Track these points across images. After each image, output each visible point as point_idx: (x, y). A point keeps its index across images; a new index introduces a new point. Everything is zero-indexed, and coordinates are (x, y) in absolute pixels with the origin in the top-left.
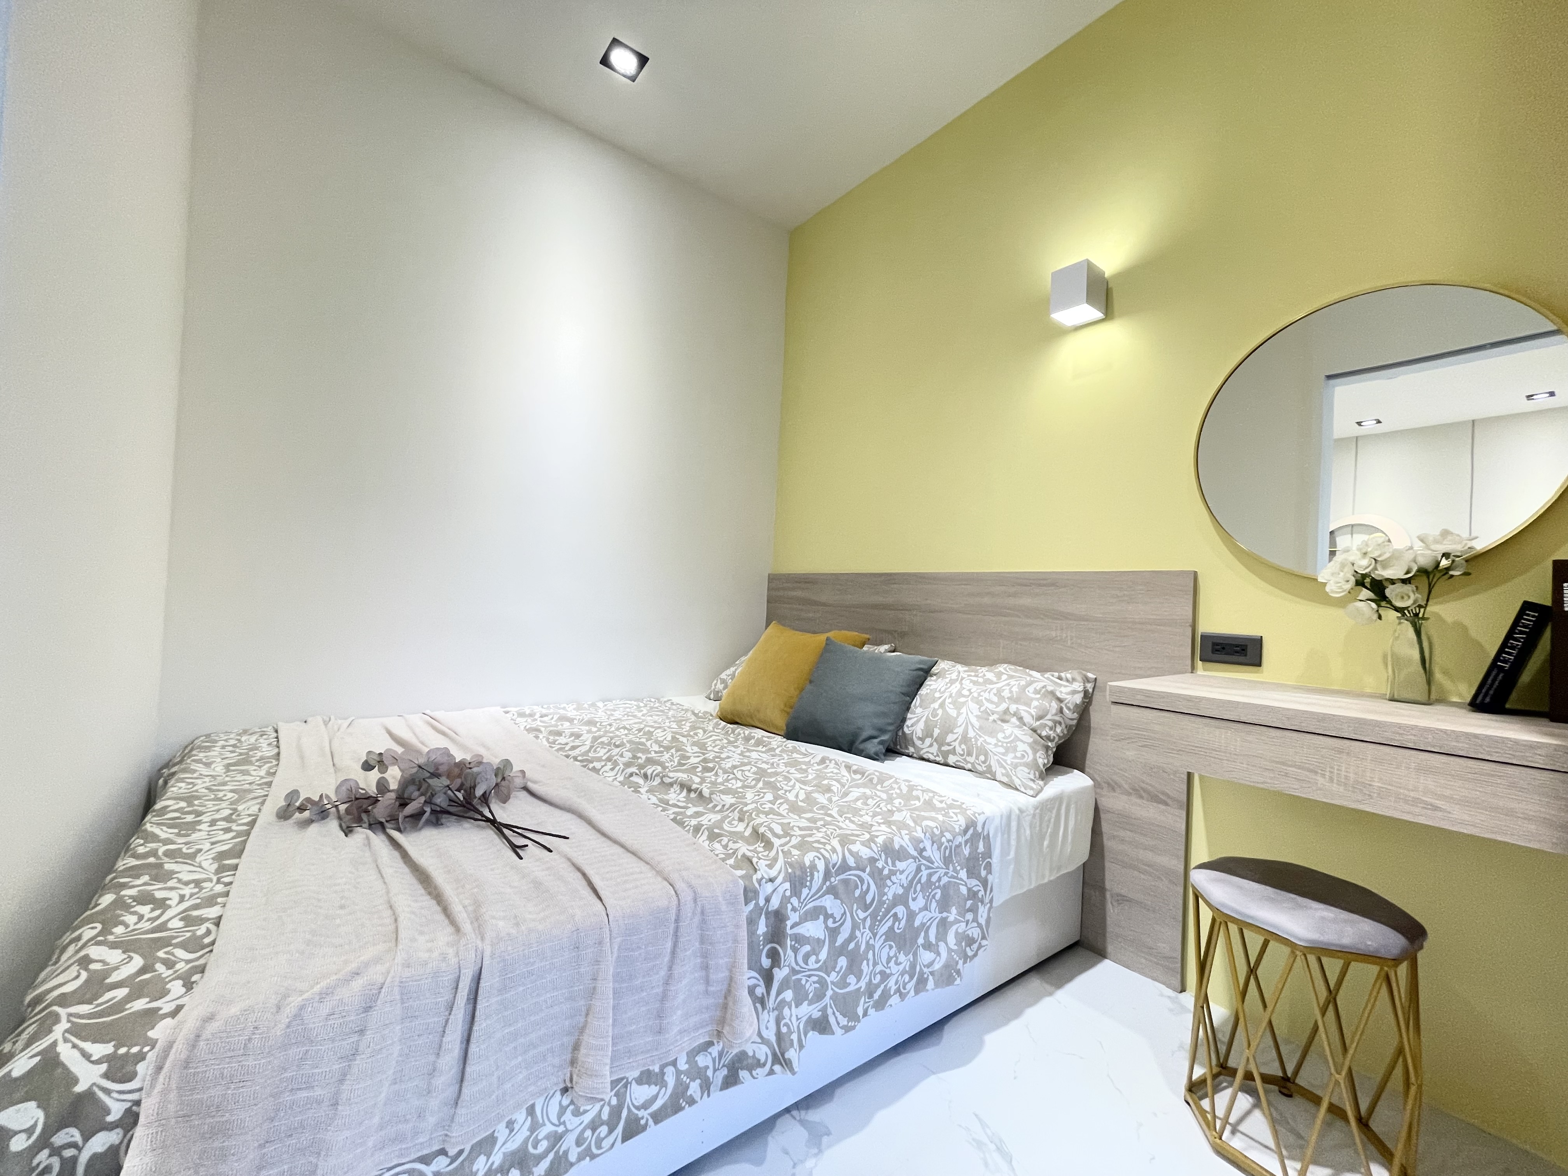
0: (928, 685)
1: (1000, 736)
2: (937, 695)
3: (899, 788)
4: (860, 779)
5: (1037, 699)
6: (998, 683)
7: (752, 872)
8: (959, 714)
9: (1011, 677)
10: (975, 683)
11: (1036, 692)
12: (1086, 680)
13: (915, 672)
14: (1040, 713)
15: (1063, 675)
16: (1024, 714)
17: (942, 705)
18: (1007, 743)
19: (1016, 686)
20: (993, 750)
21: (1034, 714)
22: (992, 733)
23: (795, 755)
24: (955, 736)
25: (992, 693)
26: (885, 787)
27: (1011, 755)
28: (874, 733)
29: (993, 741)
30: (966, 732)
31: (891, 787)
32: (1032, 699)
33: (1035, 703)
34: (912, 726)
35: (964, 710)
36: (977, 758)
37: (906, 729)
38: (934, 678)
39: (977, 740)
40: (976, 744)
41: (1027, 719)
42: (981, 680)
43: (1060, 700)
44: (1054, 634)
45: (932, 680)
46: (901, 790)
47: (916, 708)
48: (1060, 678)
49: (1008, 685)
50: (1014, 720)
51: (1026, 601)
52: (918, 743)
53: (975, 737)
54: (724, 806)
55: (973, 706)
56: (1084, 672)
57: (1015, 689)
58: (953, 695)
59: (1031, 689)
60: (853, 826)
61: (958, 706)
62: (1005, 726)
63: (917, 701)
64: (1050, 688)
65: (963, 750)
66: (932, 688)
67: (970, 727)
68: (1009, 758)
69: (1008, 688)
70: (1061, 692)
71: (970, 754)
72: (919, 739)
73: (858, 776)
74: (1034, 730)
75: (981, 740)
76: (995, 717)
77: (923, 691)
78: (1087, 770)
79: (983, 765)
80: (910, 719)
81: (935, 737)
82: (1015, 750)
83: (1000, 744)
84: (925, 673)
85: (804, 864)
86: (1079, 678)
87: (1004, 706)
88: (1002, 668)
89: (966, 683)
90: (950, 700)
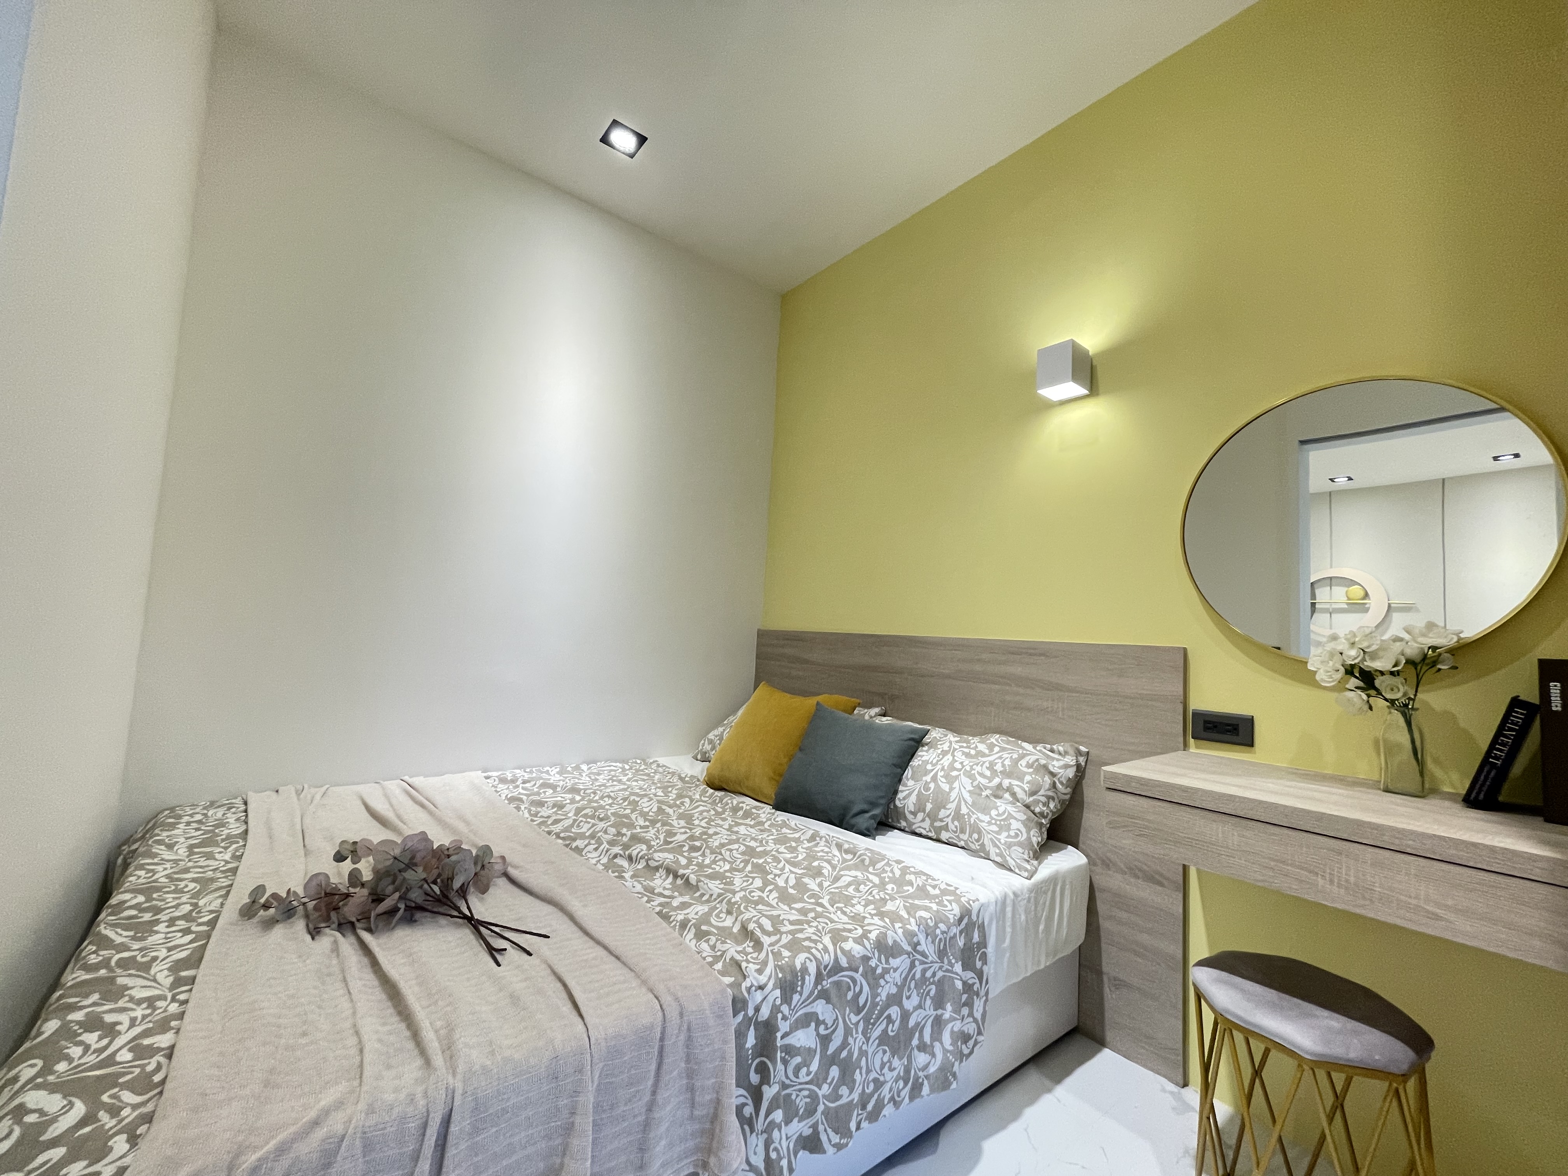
0: (920, 756)
1: (994, 813)
2: (929, 767)
3: (892, 871)
4: (852, 859)
5: (1030, 774)
6: (989, 756)
7: (740, 978)
8: (951, 789)
9: (1003, 749)
10: (967, 755)
11: (1029, 766)
12: (1079, 753)
13: (907, 743)
14: (1034, 789)
15: (1055, 747)
16: (1017, 789)
17: (934, 779)
18: (1000, 821)
19: (1008, 759)
20: (986, 828)
21: (1027, 789)
22: (985, 810)
23: (784, 830)
24: (948, 812)
25: (984, 766)
26: (877, 870)
27: (1005, 834)
28: (865, 807)
29: (987, 818)
30: (958, 807)
31: (884, 869)
32: (1025, 774)
33: (1028, 778)
34: (904, 799)
35: (956, 785)
36: (970, 836)
37: (897, 803)
38: (926, 748)
39: (970, 817)
40: (969, 819)
41: (1021, 795)
42: (973, 752)
43: (1053, 775)
44: (1045, 704)
45: (923, 751)
46: (894, 874)
47: (908, 780)
48: (1052, 751)
49: (1000, 758)
50: (1007, 795)
51: (1018, 670)
52: (910, 817)
53: (968, 814)
54: (712, 895)
55: (966, 781)
56: (1077, 745)
57: (1007, 762)
58: (946, 768)
59: (1023, 762)
60: (845, 919)
61: (950, 780)
62: (998, 802)
63: (909, 772)
64: (1043, 762)
65: (956, 827)
66: (924, 759)
67: (963, 803)
68: (1003, 837)
69: (1000, 761)
70: (1054, 766)
71: (963, 831)
72: (911, 813)
73: (849, 857)
74: (1027, 807)
75: (975, 816)
76: (988, 792)
77: (915, 762)
78: (1081, 845)
79: (977, 844)
80: (902, 791)
81: (927, 812)
82: (1008, 828)
83: (993, 822)
84: (916, 742)
85: (795, 967)
86: (1071, 751)
87: (997, 781)
88: (994, 739)
89: (958, 754)
90: (942, 773)
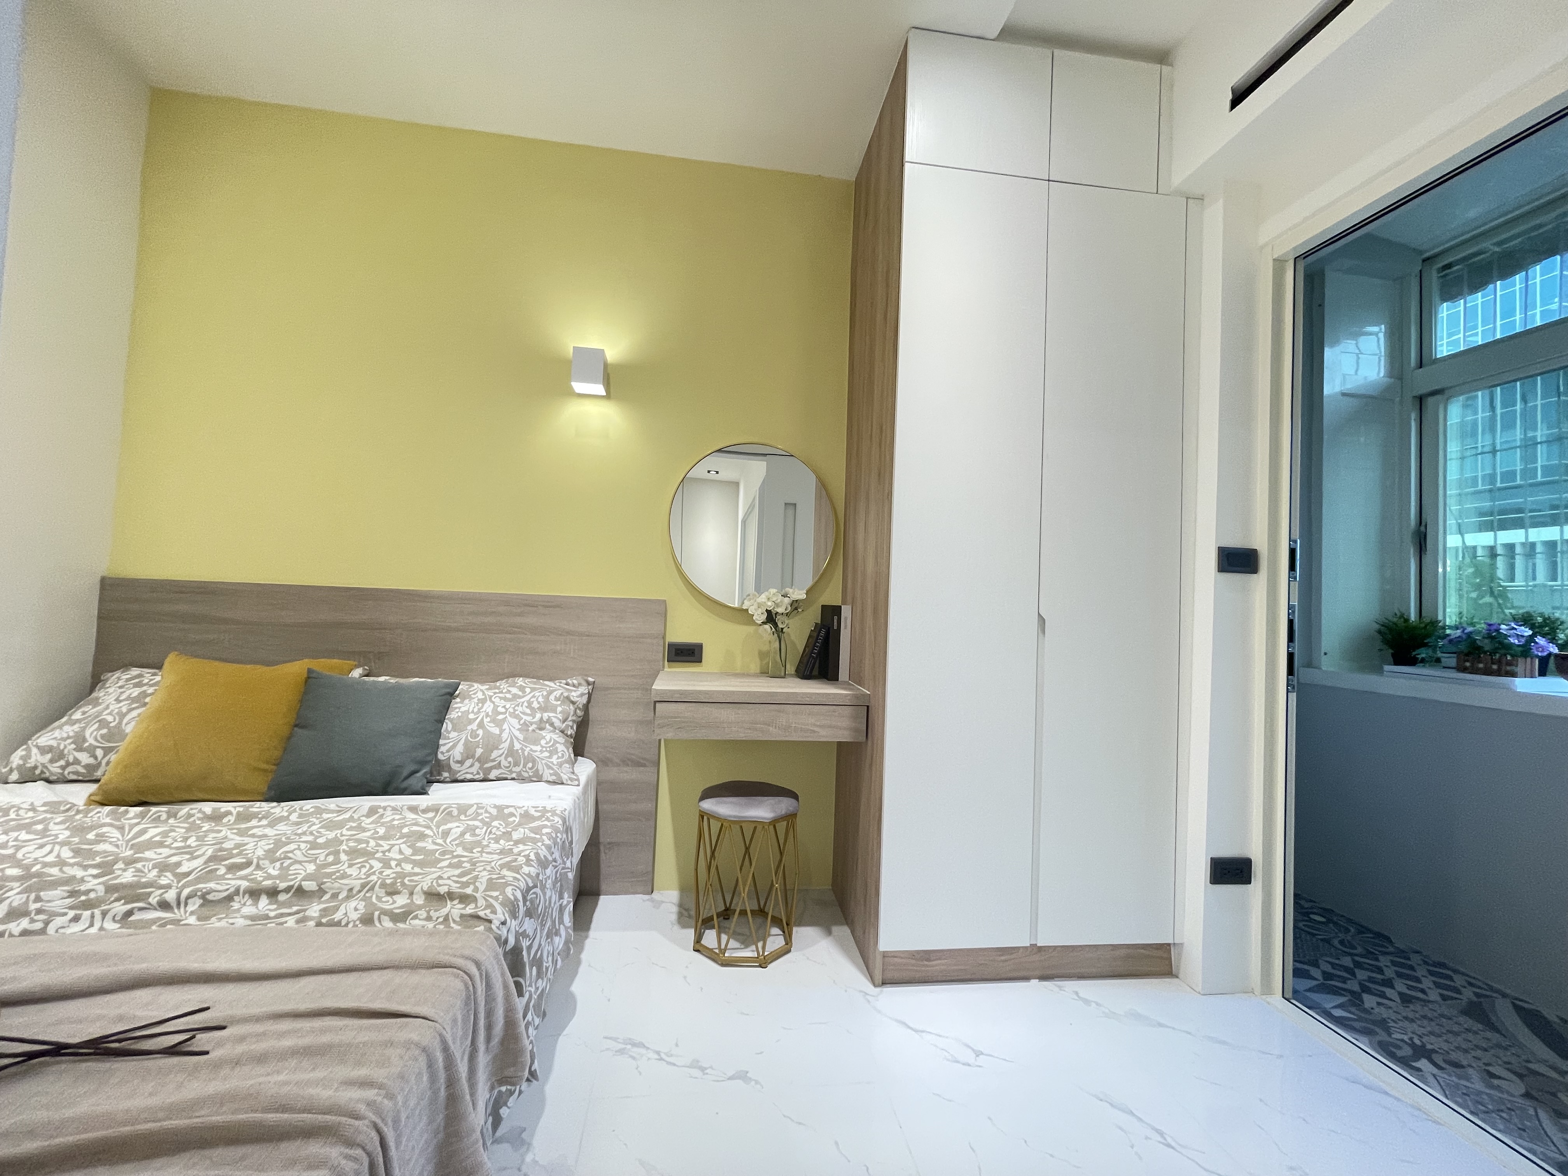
8: (502, 731)
12: (588, 683)
14: (565, 716)
15: (569, 680)
16: (554, 720)
17: (481, 725)
20: (540, 756)
24: (501, 752)
30: (512, 744)
33: (559, 709)
35: (505, 726)
36: (524, 766)
37: (440, 757)
38: (458, 700)
39: (523, 751)
40: (523, 754)
41: (557, 723)
42: (508, 696)
43: (573, 703)
48: (567, 684)
55: (514, 721)
56: (586, 678)
59: (552, 697)
61: (499, 724)
62: (543, 733)
64: (566, 694)
65: (510, 762)
67: (515, 741)
68: (554, 759)
69: (535, 699)
70: (573, 696)
71: (516, 764)
75: (528, 749)
76: (534, 726)
79: (530, 771)
80: (445, 744)
81: (477, 756)
86: (584, 683)
87: (538, 716)
88: (520, 681)
89: (497, 700)
90: (489, 719)
